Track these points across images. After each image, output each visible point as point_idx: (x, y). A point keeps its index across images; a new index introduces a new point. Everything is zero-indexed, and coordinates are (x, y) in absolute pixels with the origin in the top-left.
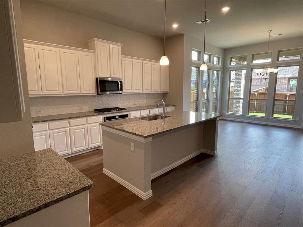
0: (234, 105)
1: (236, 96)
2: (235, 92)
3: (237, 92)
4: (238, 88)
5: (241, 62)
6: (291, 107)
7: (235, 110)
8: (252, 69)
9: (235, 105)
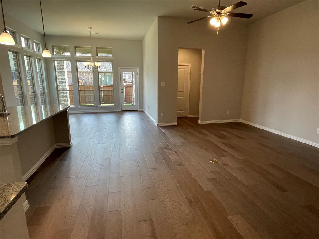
0: (61, 98)
1: (61, 88)
2: (59, 84)
3: (62, 84)
4: (63, 80)
5: (61, 53)
6: (106, 96)
7: (64, 103)
8: (77, 61)
9: (63, 98)
